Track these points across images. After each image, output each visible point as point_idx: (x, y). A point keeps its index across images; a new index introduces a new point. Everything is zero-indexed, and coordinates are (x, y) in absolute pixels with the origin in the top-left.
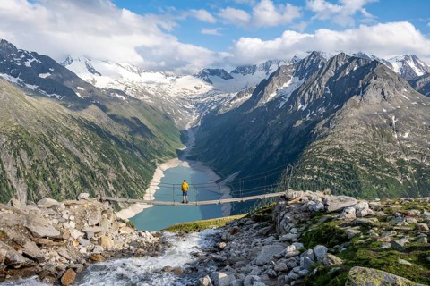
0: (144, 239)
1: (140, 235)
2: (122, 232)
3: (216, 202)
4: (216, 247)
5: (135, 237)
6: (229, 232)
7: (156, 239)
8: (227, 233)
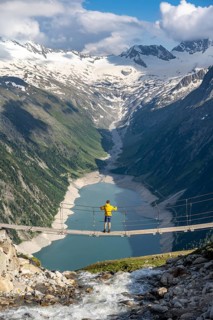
0: (53, 282)
1: (48, 276)
2: (24, 272)
4: (153, 293)
5: (41, 279)
6: (171, 273)
7: (70, 282)
8: (169, 274)
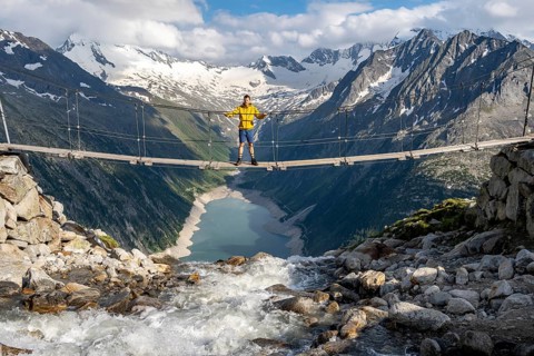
1: (114, 255)
3: (337, 161)
4: (347, 285)
6: (366, 251)
7: (162, 268)
8: (360, 253)
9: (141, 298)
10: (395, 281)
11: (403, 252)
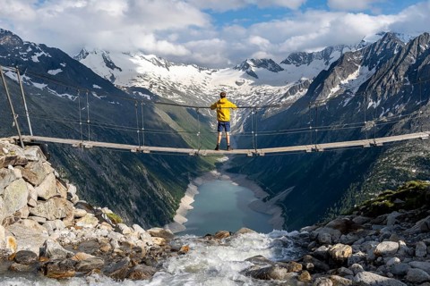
1: (118, 230)
3: (308, 148)
4: (318, 256)
6: (335, 227)
8: (330, 229)
9: (139, 267)
10: (361, 253)
11: (369, 228)
